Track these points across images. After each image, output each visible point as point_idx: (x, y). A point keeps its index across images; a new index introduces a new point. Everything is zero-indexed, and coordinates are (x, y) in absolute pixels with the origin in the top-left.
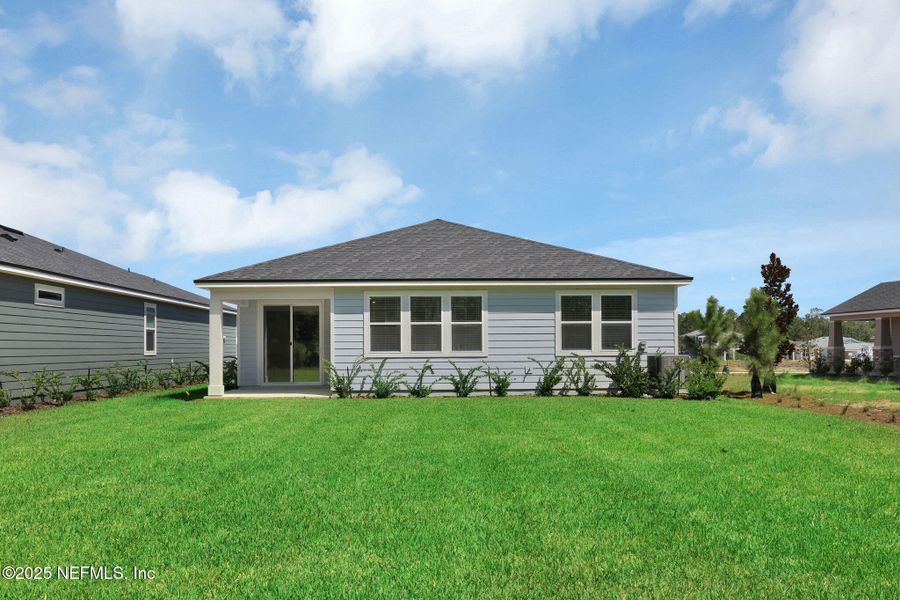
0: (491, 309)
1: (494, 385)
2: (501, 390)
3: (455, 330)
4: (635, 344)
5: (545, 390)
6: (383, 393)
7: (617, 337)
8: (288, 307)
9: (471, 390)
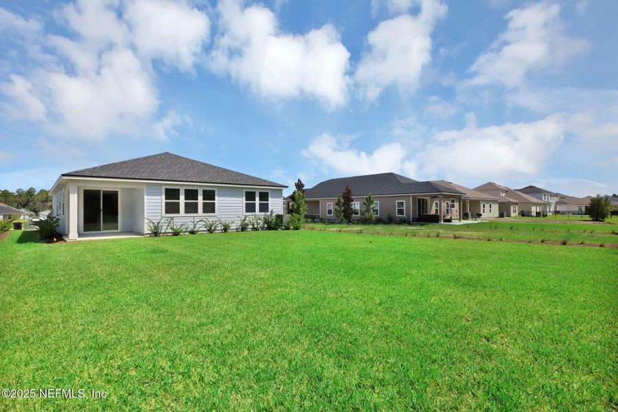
0: (219, 196)
1: (223, 228)
2: (226, 229)
3: (204, 204)
4: (270, 210)
5: (244, 229)
6: (176, 234)
7: (264, 208)
8: (99, 191)
9: (214, 230)
